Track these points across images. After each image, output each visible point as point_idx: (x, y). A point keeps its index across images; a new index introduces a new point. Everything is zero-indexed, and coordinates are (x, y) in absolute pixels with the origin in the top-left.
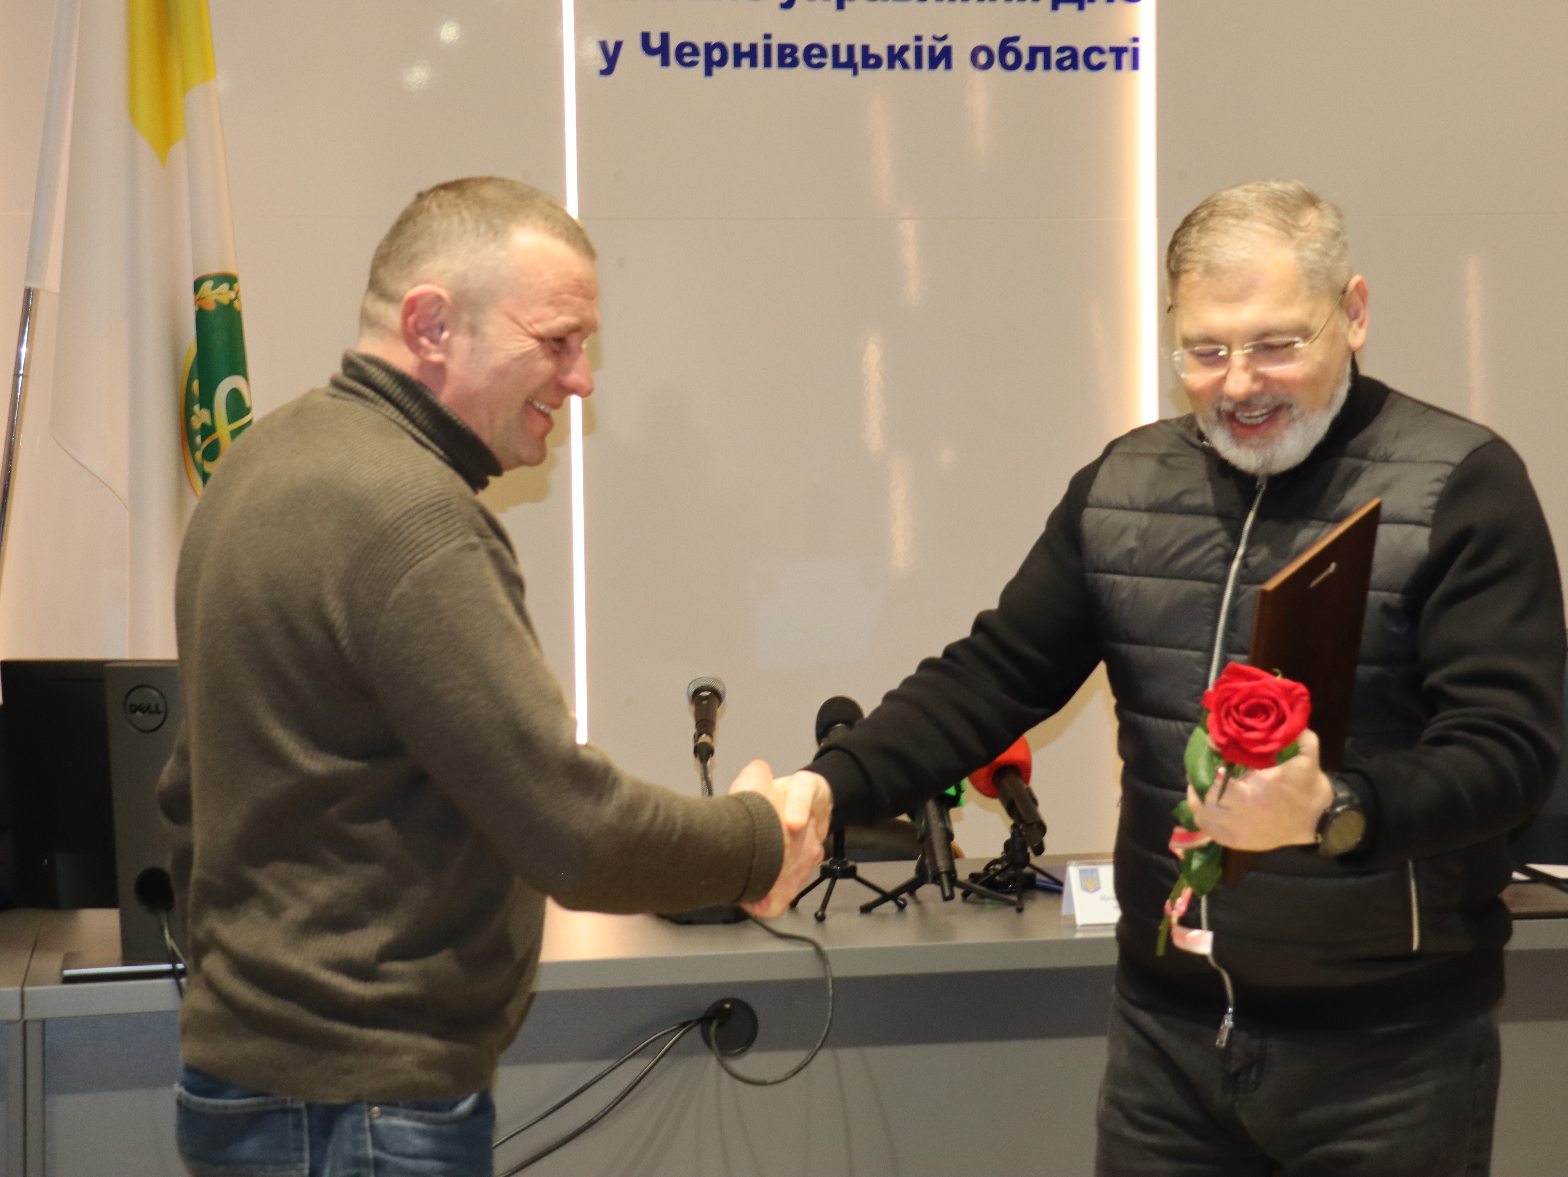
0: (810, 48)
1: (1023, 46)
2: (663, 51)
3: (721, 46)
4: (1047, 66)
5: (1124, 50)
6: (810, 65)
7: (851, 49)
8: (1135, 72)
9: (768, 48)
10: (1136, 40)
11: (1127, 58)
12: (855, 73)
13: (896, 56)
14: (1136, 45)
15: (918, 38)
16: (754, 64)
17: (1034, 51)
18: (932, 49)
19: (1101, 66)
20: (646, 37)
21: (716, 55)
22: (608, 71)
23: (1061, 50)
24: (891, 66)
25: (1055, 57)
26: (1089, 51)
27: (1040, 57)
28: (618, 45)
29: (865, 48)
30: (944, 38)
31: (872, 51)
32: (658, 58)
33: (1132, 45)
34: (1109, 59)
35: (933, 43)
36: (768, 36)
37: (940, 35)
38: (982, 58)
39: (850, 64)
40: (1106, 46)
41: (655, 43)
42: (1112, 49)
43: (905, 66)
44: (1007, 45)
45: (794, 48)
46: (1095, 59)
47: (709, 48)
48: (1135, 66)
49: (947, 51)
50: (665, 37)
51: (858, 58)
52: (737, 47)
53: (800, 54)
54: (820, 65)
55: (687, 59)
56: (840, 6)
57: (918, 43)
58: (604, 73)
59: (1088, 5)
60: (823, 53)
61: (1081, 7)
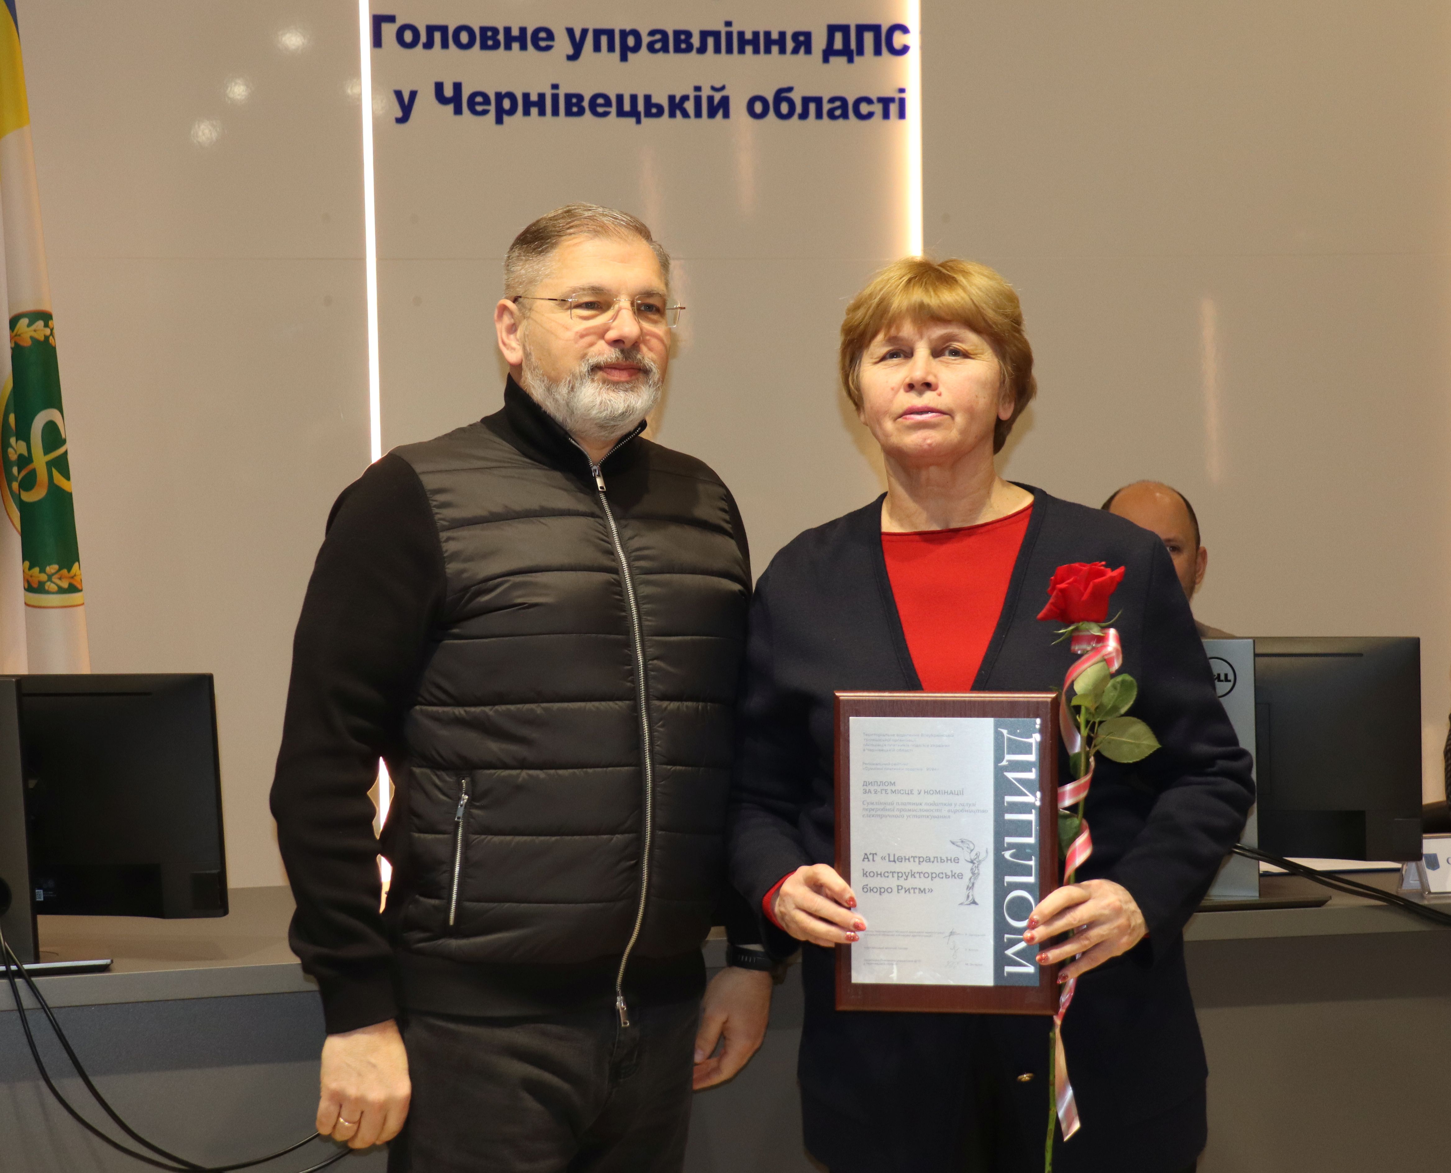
0: (595, 97)
1: (796, 97)
2: (456, 101)
3: (511, 96)
4: (819, 115)
5: (892, 100)
6: (595, 113)
7: (634, 98)
8: (902, 121)
9: (555, 98)
10: (902, 91)
11: (894, 108)
12: (639, 122)
13: (676, 106)
14: (902, 95)
15: (698, 89)
16: (542, 113)
17: (806, 101)
18: (710, 99)
19: (870, 115)
20: (439, 87)
21: (507, 104)
22: (403, 120)
23: (832, 100)
24: (672, 115)
25: (826, 107)
26: (858, 102)
27: (812, 107)
29: (647, 98)
30: (723, 88)
31: (654, 100)
32: (451, 107)
33: (898, 96)
34: (878, 108)
35: (711, 93)
36: (555, 87)
37: (718, 85)
38: (758, 107)
39: (634, 113)
40: (874, 97)
41: (449, 92)
42: (880, 100)
44: (782, 95)
45: (580, 98)
46: (864, 108)
47: (500, 97)
48: (902, 115)
49: (725, 101)
50: (457, 87)
51: (641, 107)
52: (526, 96)
53: (586, 104)
54: (606, 114)
55: (479, 108)
56: (624, 58)
57: (698, 93)
58: (399, 121)
59: (857, 59)
60: (608, 103)
61: (851, 60)
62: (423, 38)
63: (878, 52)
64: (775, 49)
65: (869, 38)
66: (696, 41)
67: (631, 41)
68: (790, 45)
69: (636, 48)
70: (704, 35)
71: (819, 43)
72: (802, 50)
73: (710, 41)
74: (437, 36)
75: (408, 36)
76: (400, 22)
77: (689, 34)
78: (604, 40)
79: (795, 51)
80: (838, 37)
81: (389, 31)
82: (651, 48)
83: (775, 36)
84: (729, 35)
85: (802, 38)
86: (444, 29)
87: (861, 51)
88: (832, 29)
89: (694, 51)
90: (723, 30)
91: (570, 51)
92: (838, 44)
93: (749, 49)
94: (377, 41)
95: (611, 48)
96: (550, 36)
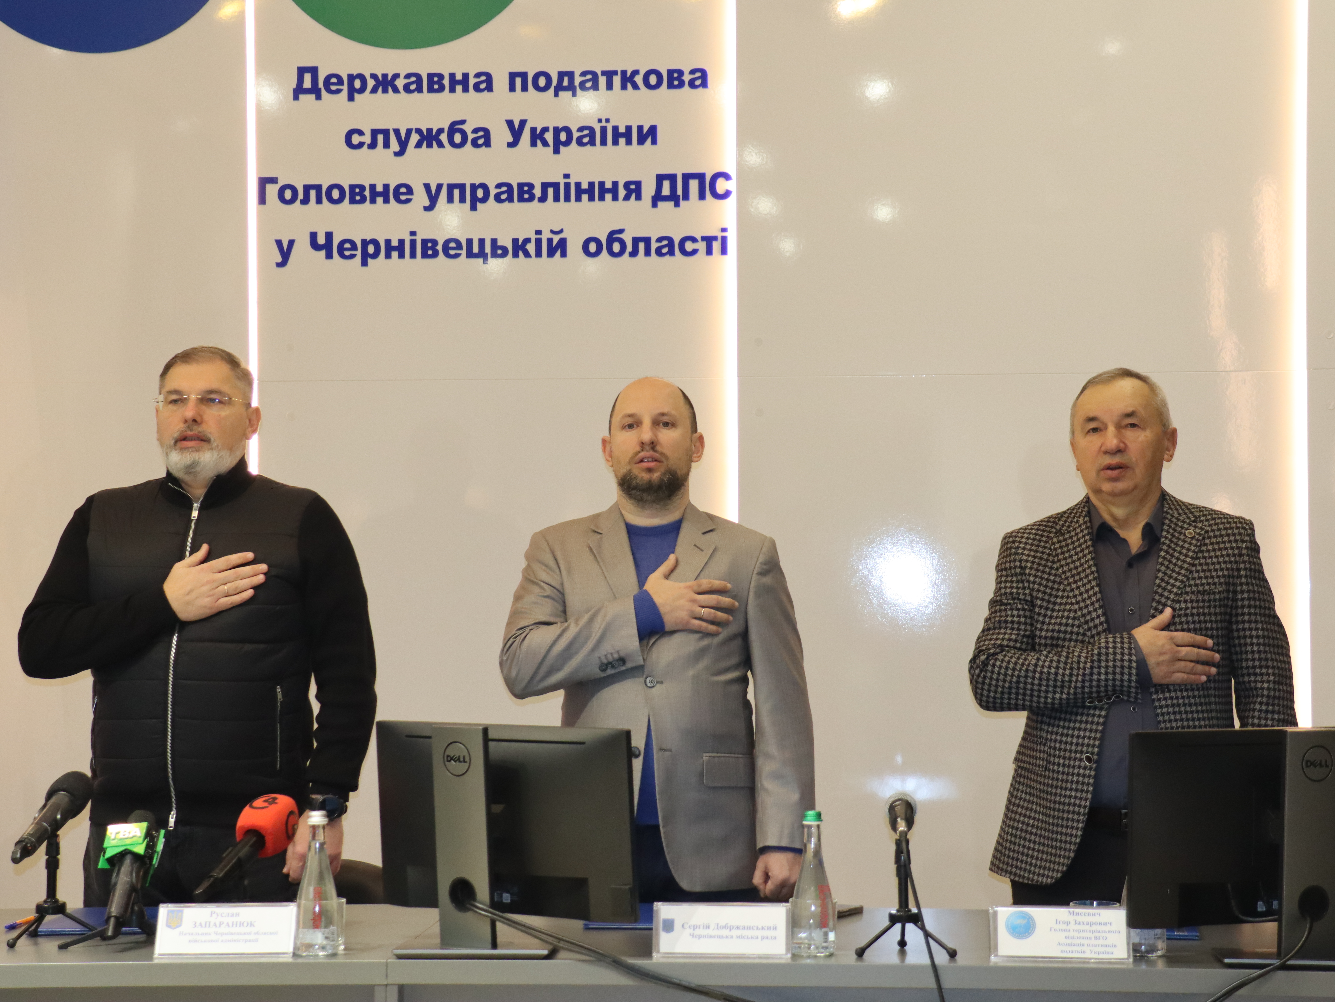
0: (447, 242)
1: (627, 238)
2: (327, 248)
3: (375, 242)
4: (648, 253)
5: (715, 238)
6: (448, 255)
7: (482, 242)
8: (724, 257)
9: (413, 243)
10: (724, 230)
11: (716, 246)
12: (485, 262)
13: (519, 248)
14: (724, 234)
15: (538, 232)
16: (401, 256)
17: (636, 241)
18: (550, 241)
19: (695, 252)
20: (313, 236)
21: (371, 249)
22: (282, 264)
23: (659, 240)
24: (516, 255)
25: (654, 245)
26: (683, 241)
27: (642, 246)
28: (291, 243)
29: (494, 241)
30: (561, 231)
31: (500, 243)
32: (323, 253)
33: (720, 235)
34: (702, 246)
35: (551, 236)
36: (413, 233)
37: (557, 229)
38: (593, 247)
39: (482, 254)
40: (698, 236)
41: (321, 240)
42: (704, 238)
43: (527, 255)
44: (613, 236)
45: (435, 242)
46: (689, 246)
47: (365, 243)
48: (724, 251)
49: (563, 243)
50: (329, 236)
51: (488, 249)
52: (388, 242)
53: (439, 248)
54: (457, 256)
55: (347, 253)
56: (474, 208)
57: (538, 236)
58: (279, 265)
59: (682, 203)
60: (459, 246)
61: (677, 205)
62: (301, 196)
63: (702, 196)
64: (608, 196)
65: (694, 185)
66: (537, 192)
67: (480, 193)
68: (622, 192)
69: (485, 199)
70: (545, 186)
71: (648, 190)
72: (633, 196)
73: (551, 191)
74: (313, 193)
75: (288, 194)
76: (281, 183)
77: (531, 186)
78: (456, 192)
79: (627, 198)
80: (666, 185)
81: (272, 190)
82: (498, 198)
83: (608, 185)
84: (567, 186)
85: (633, 187)
86: (318, 188)
87: (686, 196)
88: (660, 178)
89: (536, 199)
90: (562, 181)
91: (427, 203)
92: (666, 191)
93: (585, 197)
94: (262, 200)
95: (462, 200)
96: (410, 191)
